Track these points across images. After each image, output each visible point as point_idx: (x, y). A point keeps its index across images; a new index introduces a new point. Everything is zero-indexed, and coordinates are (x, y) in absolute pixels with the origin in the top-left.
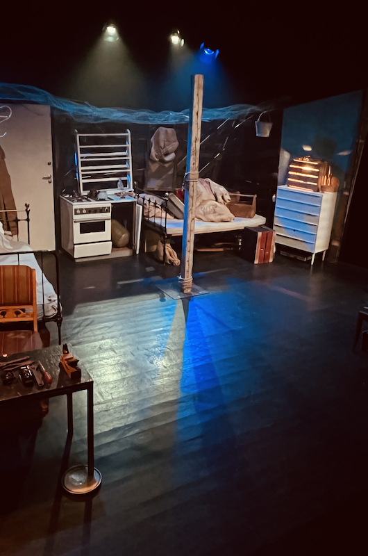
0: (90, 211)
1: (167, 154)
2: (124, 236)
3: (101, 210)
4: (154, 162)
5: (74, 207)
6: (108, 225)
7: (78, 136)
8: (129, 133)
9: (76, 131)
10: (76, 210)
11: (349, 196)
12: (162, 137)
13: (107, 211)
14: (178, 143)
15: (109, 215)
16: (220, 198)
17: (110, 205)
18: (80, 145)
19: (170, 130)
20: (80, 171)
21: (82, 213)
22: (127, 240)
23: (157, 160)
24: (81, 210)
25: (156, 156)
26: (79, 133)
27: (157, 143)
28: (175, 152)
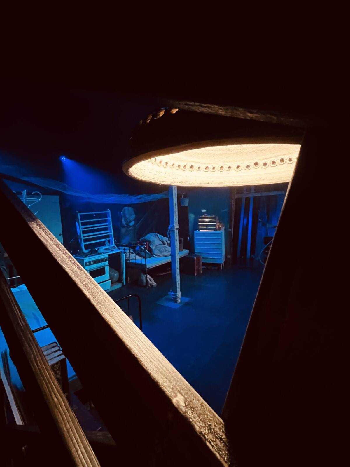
0: (95, 262)
1: (130, 222)
2: (116, 275)
3: (102, 260)
4: (123, 227)
5: (85, 261)
6: (107, 269)
7: (79, 214)
8: (109, 211)
9: (77, 212)
10: (86, 263)
11: (231, 231)
12: (127, 212)
13: (106, 260)
14: (135, 215)
15: (107, 262)
16: (166, 242)
17: (107, 256)
18: (81, 220)
19: (130, 208)
20: (82, 237)
21: (90, 264)
22: (118, 277)
23: (126, 226)
24: (90, 262)
25: (125, 224)
26: (80, 212)
27: (125, 216)
28: (134, 220)
